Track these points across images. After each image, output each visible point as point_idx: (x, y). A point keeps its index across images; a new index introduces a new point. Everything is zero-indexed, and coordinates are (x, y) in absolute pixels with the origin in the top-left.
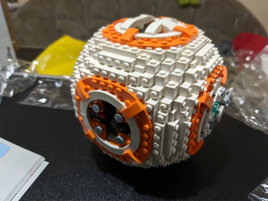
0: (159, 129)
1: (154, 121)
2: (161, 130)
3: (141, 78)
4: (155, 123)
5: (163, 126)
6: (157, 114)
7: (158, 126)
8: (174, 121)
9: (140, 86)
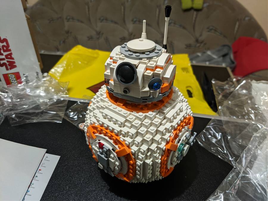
0: (139, 164)
1: (136, 159)
2: (140, 165)
3: (128, 132)
4: (137, 160)
5: (141, 163)
6: (138, 155)
7: (139, 163)
8: (149, 159)
9: (127, 137)
